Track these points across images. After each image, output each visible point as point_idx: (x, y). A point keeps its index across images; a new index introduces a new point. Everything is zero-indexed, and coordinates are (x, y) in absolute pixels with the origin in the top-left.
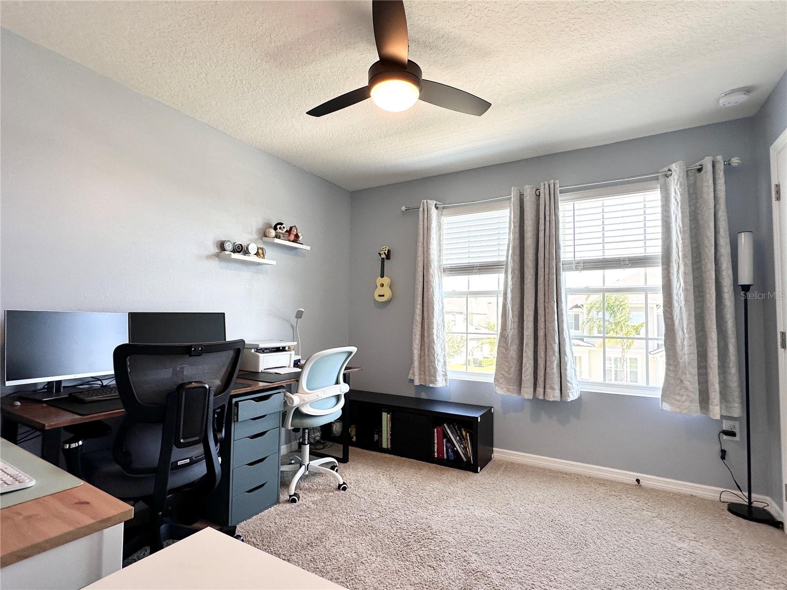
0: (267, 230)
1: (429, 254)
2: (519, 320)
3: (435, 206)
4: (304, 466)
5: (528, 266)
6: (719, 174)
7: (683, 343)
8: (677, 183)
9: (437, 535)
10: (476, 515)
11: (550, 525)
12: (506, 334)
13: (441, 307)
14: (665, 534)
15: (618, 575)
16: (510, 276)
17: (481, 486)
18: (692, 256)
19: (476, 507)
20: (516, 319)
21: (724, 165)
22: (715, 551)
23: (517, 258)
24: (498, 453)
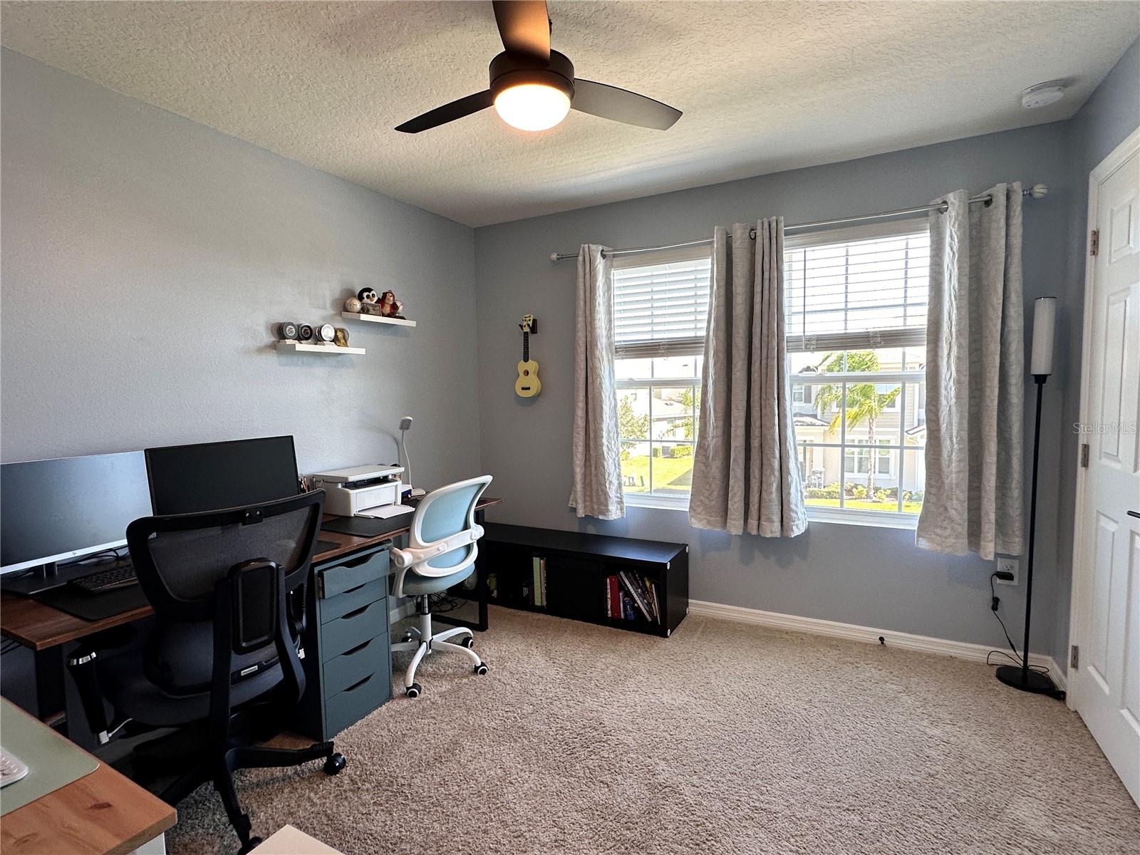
0: (348, 302)
1: (595, 328)
2: (724, 423)
3: (601, 253)
4: (425, 644)
5: (737, 346)
6: (1015, 211)
7: (950, 457)
8: (954, 223)
9: (611, 735)
10: (665, 702)
11: (763, 712)
12: (707, 444)
13: (613, 405)
14: (913, 716)
15: (849, 780)
16: (711, 362)
17: (672, 657)
18: (970, 331)
19: (664, 689)
20: (720, 424)
21: (1023, 195)
22: (976, 737)
23: (722, 335)
24: (696, 607)
